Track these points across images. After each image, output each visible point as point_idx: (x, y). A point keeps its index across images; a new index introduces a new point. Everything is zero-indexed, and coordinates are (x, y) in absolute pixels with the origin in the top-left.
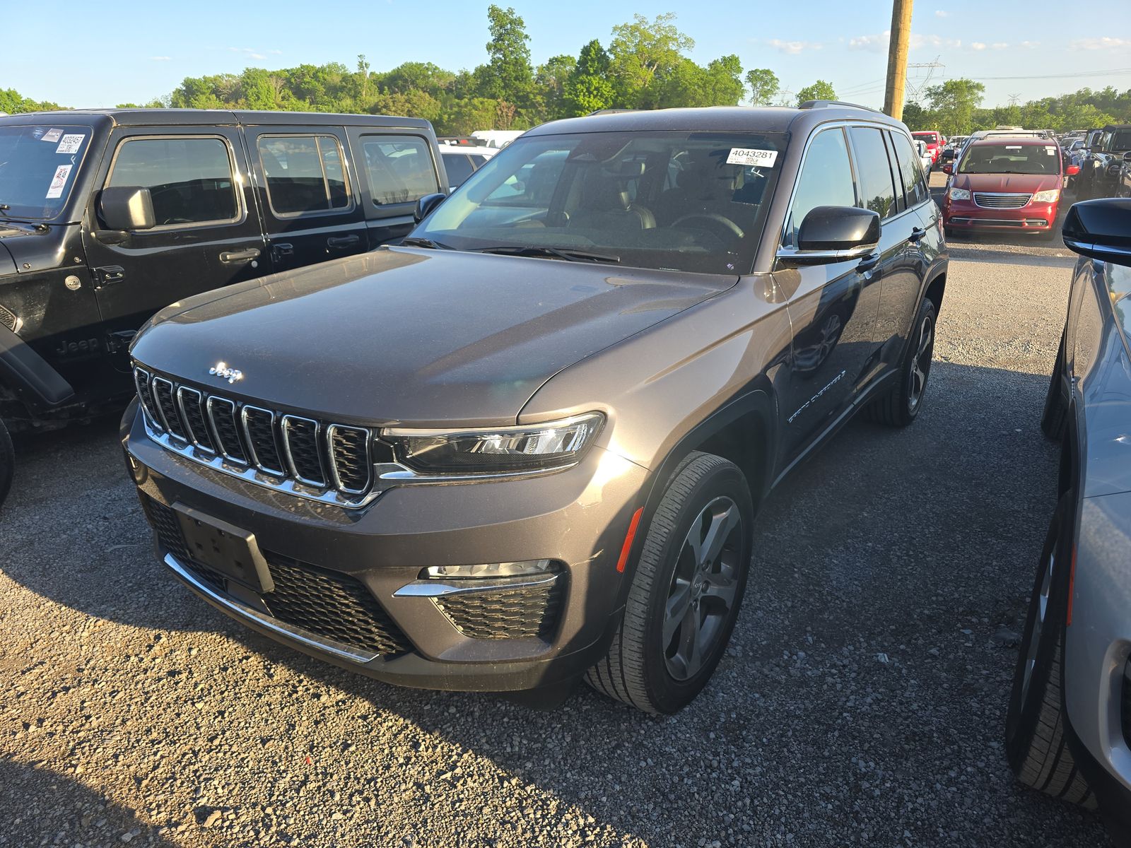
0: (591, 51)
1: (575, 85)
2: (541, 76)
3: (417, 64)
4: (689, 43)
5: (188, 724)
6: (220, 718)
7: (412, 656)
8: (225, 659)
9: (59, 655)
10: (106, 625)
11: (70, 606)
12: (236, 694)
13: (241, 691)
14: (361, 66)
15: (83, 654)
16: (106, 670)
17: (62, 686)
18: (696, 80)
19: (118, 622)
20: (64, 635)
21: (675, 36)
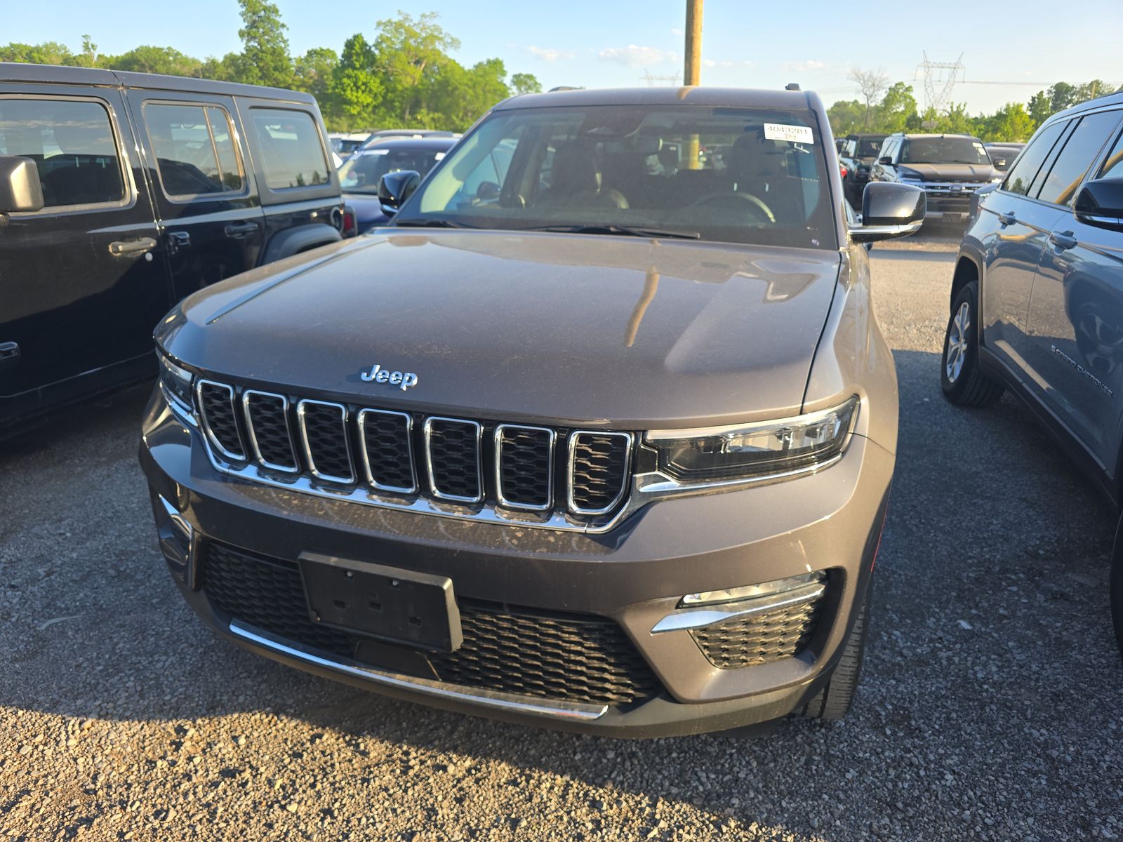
0: (355, 45)
1: (341, 79)
2: (300, 68)
3: (154, 48)
4: (455, 43)
5: (290, 835)
6: (328, 819)
7: (658, 702)
8: (289, 743)
9: (46, 776)
10: (96, 725)
11: (28, 708)
12: (332, 784)
13: (337, 779)
14: (86, 46)
15: (81, 769)
16: (130, 786)
17: (75, 817)
18: (465, 81)
19: (112, 719)
20: (41, 748)
21: (441, 36)
